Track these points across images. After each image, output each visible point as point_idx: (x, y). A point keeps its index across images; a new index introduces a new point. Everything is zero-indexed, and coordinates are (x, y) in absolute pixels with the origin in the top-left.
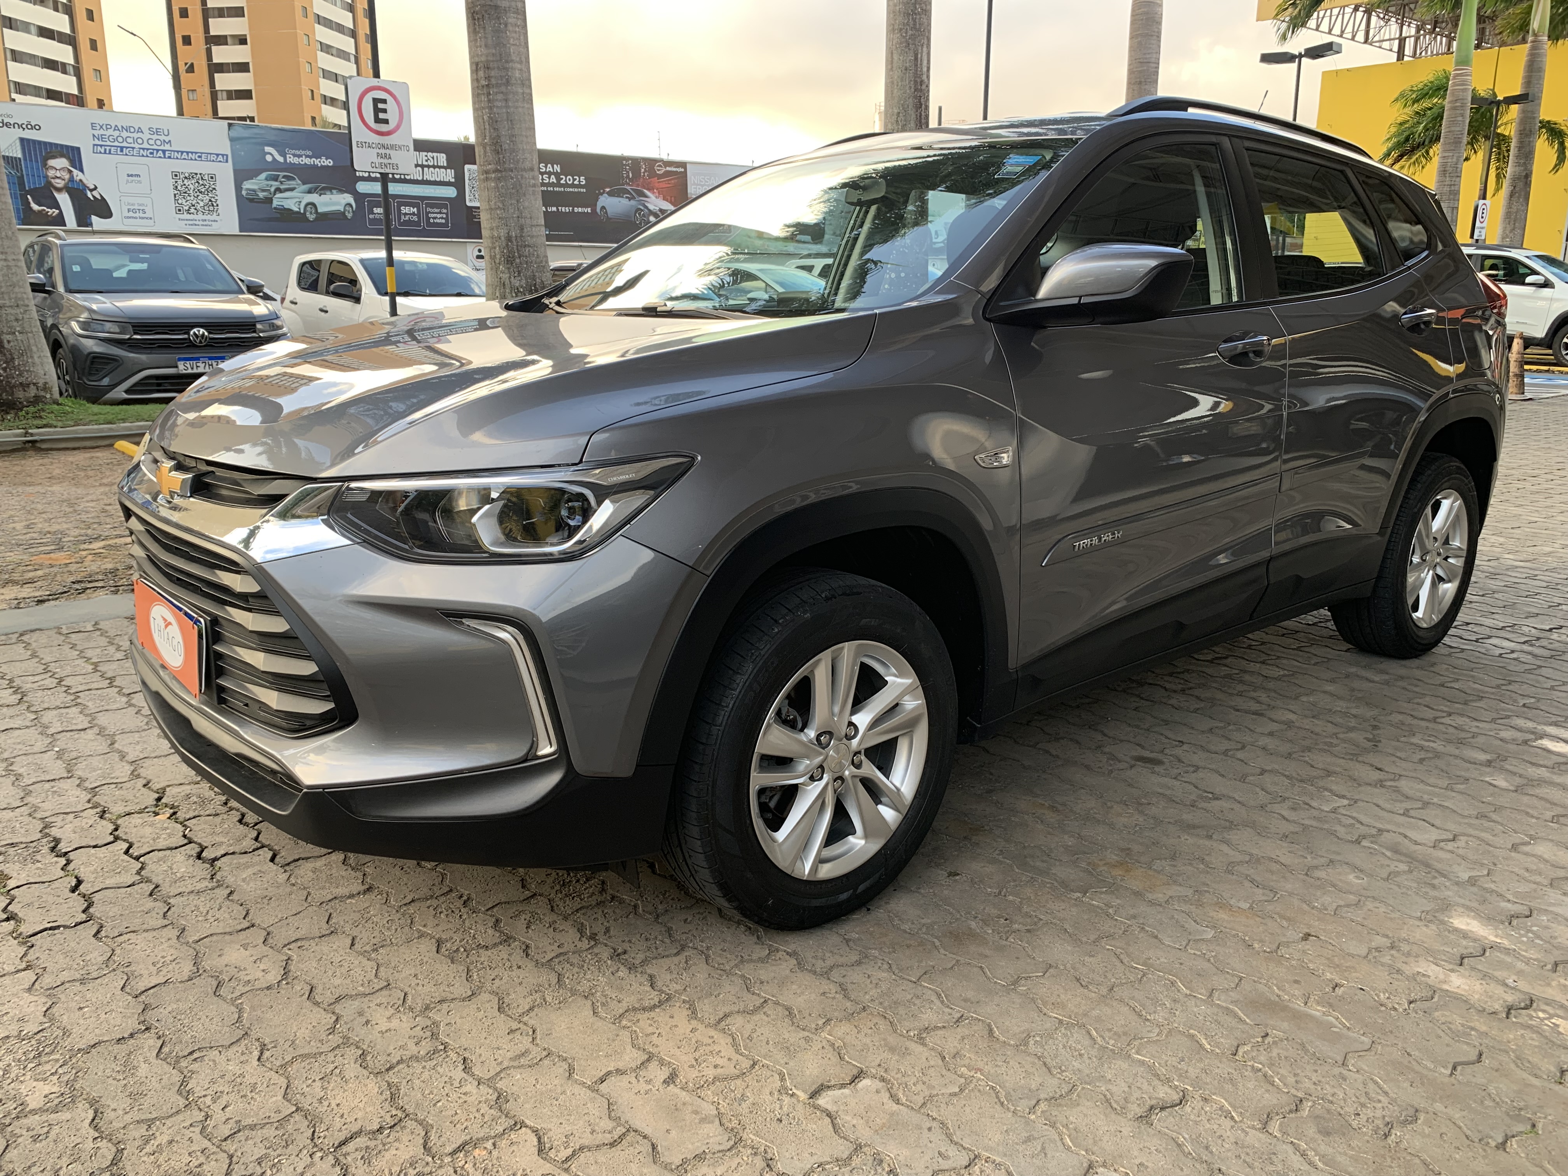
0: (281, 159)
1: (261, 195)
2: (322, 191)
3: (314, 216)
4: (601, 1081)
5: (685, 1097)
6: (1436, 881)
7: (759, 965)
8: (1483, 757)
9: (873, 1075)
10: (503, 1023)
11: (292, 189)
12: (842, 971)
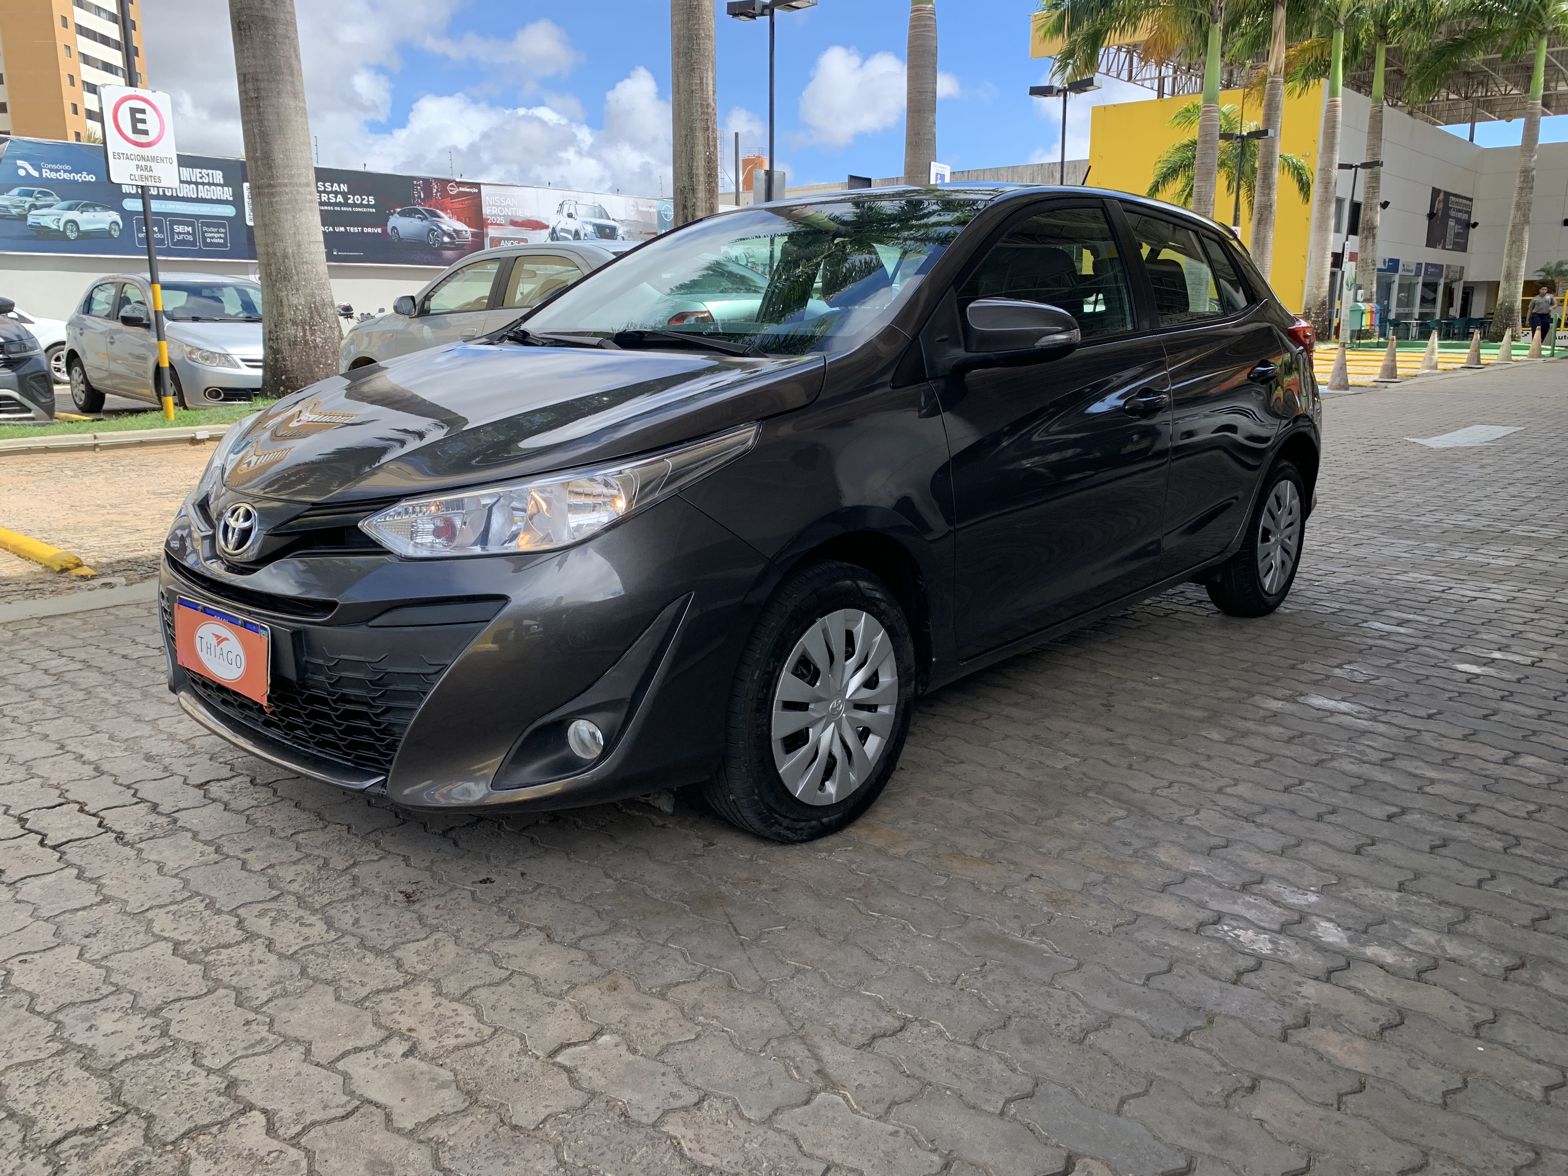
0: (36, 174)
1: (14, 211)
2: (84, 208)
3: (75, 235)
4: (338, 1059)
5: (423, 1066)
6: (1149, 823)
7: (509, 941)
8: (1199, 714)
9: (613, 1032)
10: (239, 1015)
11: (50, 206)
12: (592, 940)
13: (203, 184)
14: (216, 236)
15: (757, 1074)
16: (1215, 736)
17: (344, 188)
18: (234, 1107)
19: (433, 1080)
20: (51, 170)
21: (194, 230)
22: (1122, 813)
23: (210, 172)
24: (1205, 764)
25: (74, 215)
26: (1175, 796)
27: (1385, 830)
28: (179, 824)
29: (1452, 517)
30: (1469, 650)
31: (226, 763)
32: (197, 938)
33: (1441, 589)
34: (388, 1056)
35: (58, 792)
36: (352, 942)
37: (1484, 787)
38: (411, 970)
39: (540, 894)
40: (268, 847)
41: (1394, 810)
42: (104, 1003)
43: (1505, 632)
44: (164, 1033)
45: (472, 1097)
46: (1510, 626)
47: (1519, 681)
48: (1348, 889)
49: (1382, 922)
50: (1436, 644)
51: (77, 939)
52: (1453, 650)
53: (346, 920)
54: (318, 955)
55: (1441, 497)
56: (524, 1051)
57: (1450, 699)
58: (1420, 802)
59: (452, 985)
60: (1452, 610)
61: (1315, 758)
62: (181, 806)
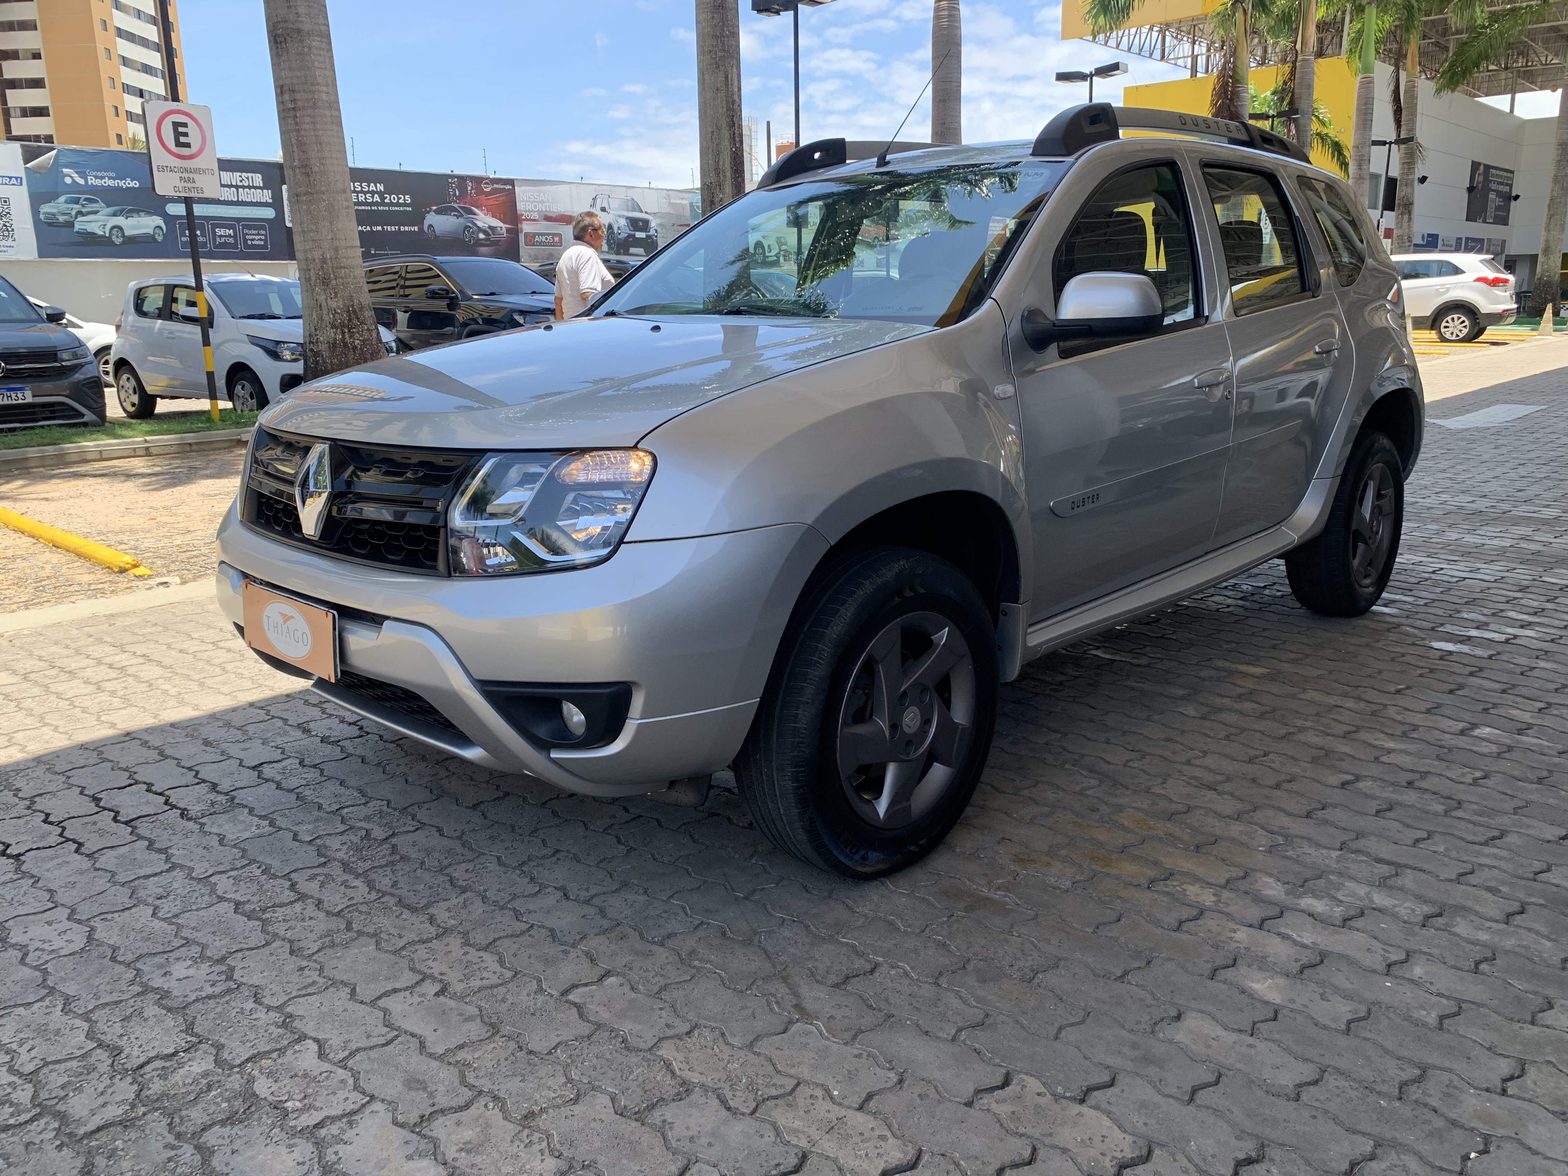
0: (81, 181)
1: (61, 219)
2: (129, 214)
3: (120, 240)
4: (379, 998)
5: (452, 1003)
6: (1118, 792)
7: (529, 899)
8: (1181, 692)
9: (618, 974)
10: (293, 963)
11: (96, 212)
12: (603, 898)
13: (243, 187)
14: (256, 239)
15: (742, 1008)
16: (1191, 712)
17: (381, 187)
18: (290, 1037)
19: (461, 1015)
20: (96, 177)
21: (235, 232)
22: (1094, 782)
23: (250, 175)
24: (1178, 738)
25: (120, 221)
26: (1144, 767)
27: (1338, 796)
28: (236, 801)
29: (1456, 499)
30: (1448, 628)
31: (277, 747)
32: (255, 899)
33: (1431, 570)
34: (423, 996)
35: (127, 774)
36: (391, 901)
37: (1438, 756)
38: (442, 925)
39: (559, 859)
40: (316, 820)
41: (1349, 777)
42: (176, 954)
43: (1485, 611)
44: (230, 978)
45: (495, 1029)
46: (1492, 605)
47: (1490, 657)
48: (1294, 849)
49: (1320, 877)
50: (1418, 623)
51: (150, 900)
52: (1433, 629)
53: (385, 883)
54: (361, 912)
55: (1450, 478)
56: (540, 990)
57: (1421, 676)
58: (1375, 770)
59: (479, 937)
60: (1439, 590)
61: (1282, 732)
62: (238, 785)
